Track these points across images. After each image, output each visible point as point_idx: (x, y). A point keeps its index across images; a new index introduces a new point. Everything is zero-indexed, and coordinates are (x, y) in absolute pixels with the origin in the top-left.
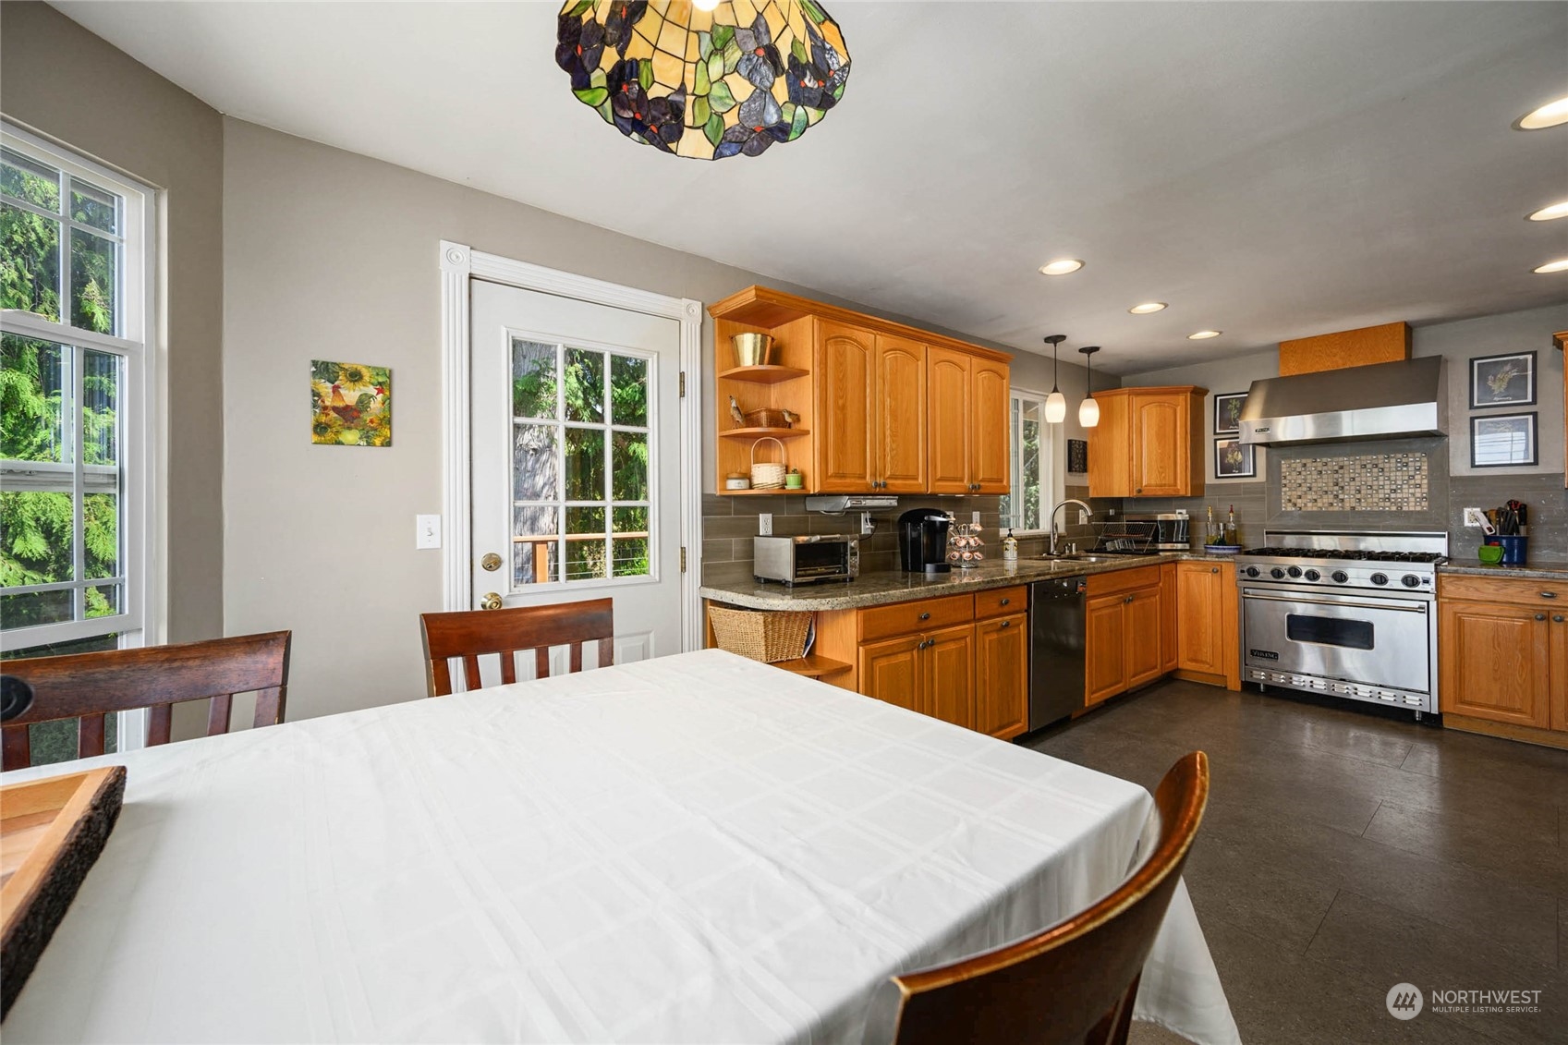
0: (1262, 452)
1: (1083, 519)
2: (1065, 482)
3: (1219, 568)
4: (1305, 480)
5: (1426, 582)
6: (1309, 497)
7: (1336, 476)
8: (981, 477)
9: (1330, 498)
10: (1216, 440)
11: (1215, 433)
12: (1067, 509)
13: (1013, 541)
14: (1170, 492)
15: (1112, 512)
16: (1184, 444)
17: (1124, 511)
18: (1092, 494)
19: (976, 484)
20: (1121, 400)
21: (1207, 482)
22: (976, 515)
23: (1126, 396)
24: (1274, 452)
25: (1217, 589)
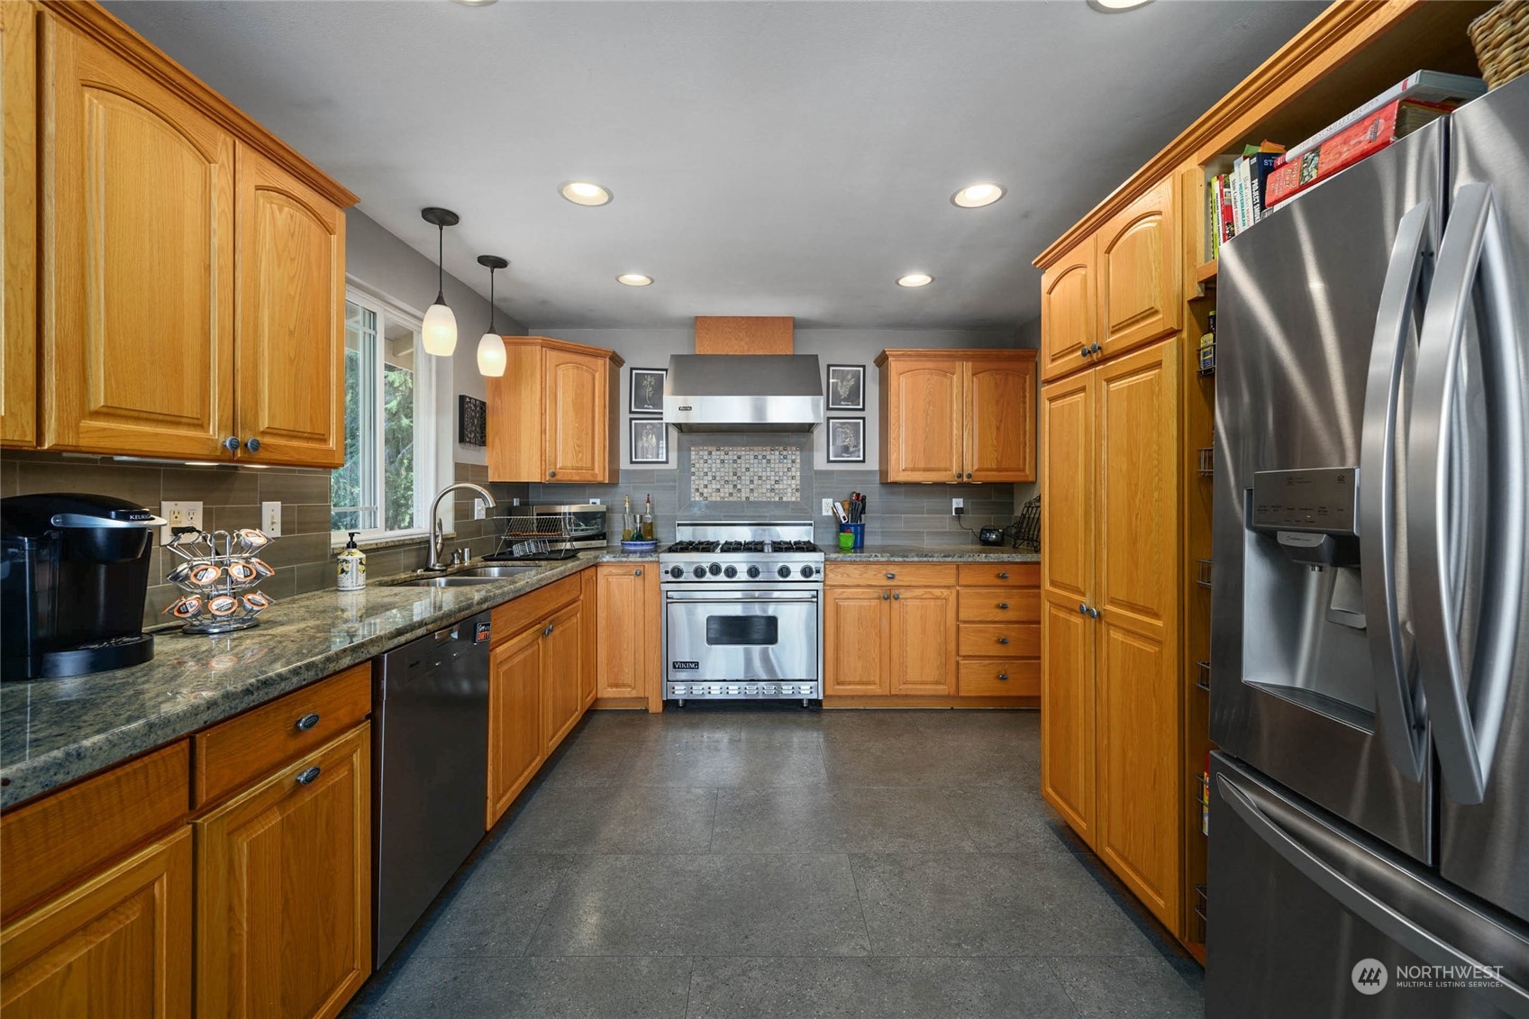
0: (674, 433)
1: (479, 510)
2: (454, 456)
3: (642, 569)
4: (711, 468)
5: (818, 572)
6: (714, 486)
7: (735, 465)
8: (264, 423)
9: (729, 488)
10: (631, 419)
11: (631, 412)
12: (456, 498)
13: (358, 554)
14: (587, 477)
15: (516, 502)
16: (602, 420)
17: (531, 500)
18: (493, 477)
19: (247, 437)
20: (533, 352)
21: (622, 467)
22: (272, 511)
23: (538, 348)
24: (686, 437)
25: (640, 594)
